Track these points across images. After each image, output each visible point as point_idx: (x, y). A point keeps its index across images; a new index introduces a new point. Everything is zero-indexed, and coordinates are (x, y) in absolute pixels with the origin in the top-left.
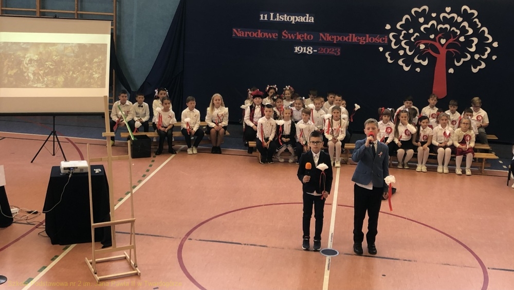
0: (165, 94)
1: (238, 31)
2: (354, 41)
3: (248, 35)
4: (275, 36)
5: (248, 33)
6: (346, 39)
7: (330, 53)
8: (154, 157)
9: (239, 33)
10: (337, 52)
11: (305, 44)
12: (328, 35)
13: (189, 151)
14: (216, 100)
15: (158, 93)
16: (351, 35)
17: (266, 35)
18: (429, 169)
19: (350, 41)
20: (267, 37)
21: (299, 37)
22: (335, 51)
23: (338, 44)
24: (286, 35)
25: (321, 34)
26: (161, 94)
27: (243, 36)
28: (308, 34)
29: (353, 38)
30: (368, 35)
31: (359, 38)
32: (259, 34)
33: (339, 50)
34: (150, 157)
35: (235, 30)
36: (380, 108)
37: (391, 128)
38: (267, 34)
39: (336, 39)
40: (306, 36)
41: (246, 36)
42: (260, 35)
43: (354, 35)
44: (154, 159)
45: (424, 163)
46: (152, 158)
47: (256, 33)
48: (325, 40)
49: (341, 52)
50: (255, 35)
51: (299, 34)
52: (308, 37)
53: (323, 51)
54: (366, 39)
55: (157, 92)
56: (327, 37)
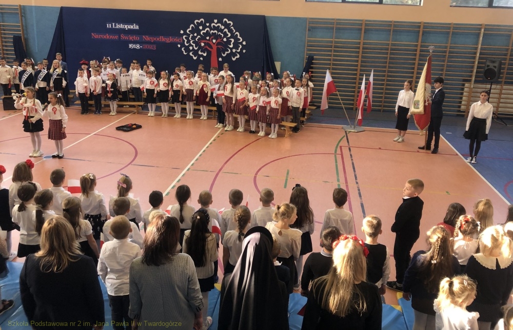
4: (116, 37)
5: (101, 36)
6: (158, 39)
7: (150, 48)
9: (95, 36)
11: (135, 42)
16: (161, 37)
17: (112, 37)
21: (131, 38)
22: (153, 47)
23: (154, 43)
24: (123, 37)
25: (144, 37)
27: (98, 37)
28: (136, 36)
29: (162, 39)
30: (171, 37)
32: (107, 37)
35: (92, 34)
39: (153, 39)
40: (135, 38)
42: (108, 37)
43: (163, 37)
49: (156, 47)
50: (105, 37)
53: (146, 47)
54: (170, 39)
56: (147, 38)
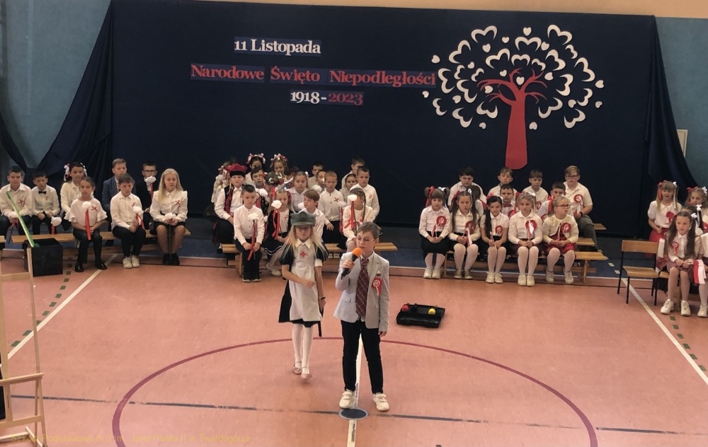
0: (80, 172)
1: (199, 69)
2: (383, 82)
3: (216, 74)
5: (216, 70)
7: (348, 101)
8: (69, 273)
9: (200, 71)
10: (358, 99)
11: (308, 88)
12: (344, 73)
13: (127, 264)
14: (169, 180)
15: (70, 170)
16: (378, 72)
18: (505, 280)
19: (378, 82)
20: (247, 78)
21: (298, 77)
22: (354, 99)
23: (360, 88)
24: (277, 74)
25: (333, 72)
26: (75, 172)
27: (208, 75)
28: (311, 72)
29: (382, 78)
30: (405, 73)
31: (391, 78)
32: (233, 73)
33: (361, 96)
34: (62, 273)
36: (428, 188)
37: (444, 218)
38: (246, 72)
39: (356, 78)
40: (309, 76)
41: (213, 76)
42: (236, 74)
43: (384, 72)
44: (68, 276)
45: (498, 269)
46: (65, 276)
47: (229, 71)
48: (339, 80)
49: (364, 99)
51: (298, 73)
52: (313, 76)
53: (336, 97)
54: (402, 78)
55: (68, 169)
56: (342, 77)
